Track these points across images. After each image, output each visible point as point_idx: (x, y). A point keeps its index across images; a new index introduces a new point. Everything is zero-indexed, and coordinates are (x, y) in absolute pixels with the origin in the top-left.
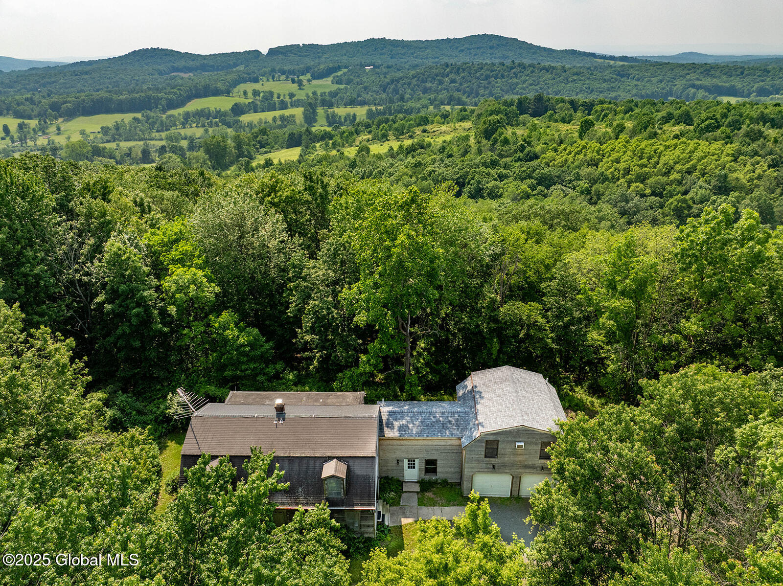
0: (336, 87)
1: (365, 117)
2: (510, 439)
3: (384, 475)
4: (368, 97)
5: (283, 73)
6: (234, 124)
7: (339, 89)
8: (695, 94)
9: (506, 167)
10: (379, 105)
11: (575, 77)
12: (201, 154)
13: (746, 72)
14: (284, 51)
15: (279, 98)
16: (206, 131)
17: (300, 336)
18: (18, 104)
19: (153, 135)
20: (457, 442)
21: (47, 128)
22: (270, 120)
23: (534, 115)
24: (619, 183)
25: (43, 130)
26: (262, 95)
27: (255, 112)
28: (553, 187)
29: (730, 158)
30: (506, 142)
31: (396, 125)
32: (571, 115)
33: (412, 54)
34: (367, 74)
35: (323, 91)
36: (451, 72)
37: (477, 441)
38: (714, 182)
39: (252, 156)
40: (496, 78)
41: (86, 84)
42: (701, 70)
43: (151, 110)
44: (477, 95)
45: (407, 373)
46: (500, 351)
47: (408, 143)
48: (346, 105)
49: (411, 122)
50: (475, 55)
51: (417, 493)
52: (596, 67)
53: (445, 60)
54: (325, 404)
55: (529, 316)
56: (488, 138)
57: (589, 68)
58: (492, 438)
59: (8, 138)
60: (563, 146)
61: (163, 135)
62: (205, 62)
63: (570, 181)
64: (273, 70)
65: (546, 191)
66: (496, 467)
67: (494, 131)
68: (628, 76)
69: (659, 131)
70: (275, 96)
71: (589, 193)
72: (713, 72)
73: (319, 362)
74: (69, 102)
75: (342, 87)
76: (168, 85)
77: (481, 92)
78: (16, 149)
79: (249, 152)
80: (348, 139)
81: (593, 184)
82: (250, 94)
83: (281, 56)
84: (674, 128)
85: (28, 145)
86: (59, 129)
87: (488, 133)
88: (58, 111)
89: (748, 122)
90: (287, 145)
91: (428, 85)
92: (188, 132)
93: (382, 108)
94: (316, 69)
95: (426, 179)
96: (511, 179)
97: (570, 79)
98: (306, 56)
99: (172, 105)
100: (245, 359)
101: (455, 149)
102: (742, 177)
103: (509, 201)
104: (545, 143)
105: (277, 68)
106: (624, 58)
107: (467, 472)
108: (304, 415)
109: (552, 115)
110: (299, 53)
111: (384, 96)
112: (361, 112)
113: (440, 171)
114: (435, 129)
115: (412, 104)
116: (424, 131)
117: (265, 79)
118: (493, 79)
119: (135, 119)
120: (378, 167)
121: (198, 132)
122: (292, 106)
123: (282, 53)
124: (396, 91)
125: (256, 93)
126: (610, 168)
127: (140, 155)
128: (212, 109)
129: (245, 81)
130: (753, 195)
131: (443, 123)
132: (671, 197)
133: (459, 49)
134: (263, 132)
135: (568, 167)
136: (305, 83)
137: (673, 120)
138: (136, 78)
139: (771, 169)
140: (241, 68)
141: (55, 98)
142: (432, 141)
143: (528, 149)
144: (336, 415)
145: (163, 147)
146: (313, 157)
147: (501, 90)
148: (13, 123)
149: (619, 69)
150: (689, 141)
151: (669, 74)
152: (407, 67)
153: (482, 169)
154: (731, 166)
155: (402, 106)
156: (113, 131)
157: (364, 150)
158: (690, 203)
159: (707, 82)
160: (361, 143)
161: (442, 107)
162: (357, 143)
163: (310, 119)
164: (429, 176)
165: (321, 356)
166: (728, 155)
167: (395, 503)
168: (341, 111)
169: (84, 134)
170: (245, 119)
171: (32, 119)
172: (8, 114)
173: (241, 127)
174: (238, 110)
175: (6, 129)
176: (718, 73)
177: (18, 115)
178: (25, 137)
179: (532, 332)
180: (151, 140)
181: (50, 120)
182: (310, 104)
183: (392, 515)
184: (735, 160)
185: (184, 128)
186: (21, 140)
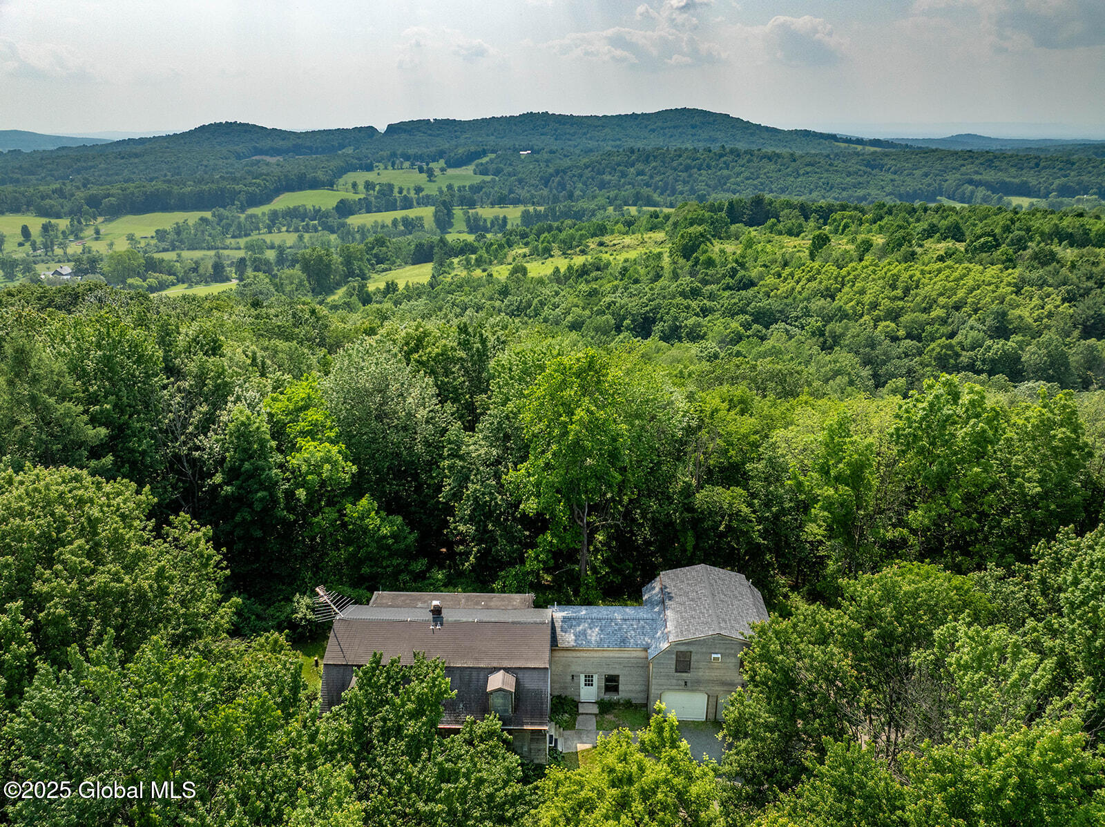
0: (479, 179)
1: (519, 221)
2: (704, 650)
3: (556, 693)
4: (523, 193)
5: (407, 158)
6: (339, 229)
7: (484, 182)
8: (972, 193)
9: (712, 297)
10: (539, 204)
11: (809, 169)
12: (297, 271)
13: (1042, 164)
14: (409, 128)
15: (400, 192)
16: (301, 238)
17: (452, 526)
18: (43, 198)
19: (228, 242)
20: (642, 654)
21: (82, 230)
22: (389, 222)
23: (750, 224)
24: (862, 321)
25: (76, 234)
26: (377, 188)
27: (369, 211)
28: (774, 326)
29: (1010, 289)
30: (710, 263)
31: (563, 236)
32: (800, 225)
33: (585, 134)
34: (523, 161)
35: (461, 183)
36: (638, 160)
37: (666, 652)
38: (989, 321)
39: (364, 274)
40: (699, 169)
41: (135, 170)
42: (981, 160)
43: (224, 207)
44: (673, 192)
45: (583, 572)
46: (696, 547)
47: (579, 260)
48: (493, 204)
49: (583, 232)
50: (671, 136)
51: (596, 715)
52: (837, 155)
53: (630, 143)
54: (488, 608)
55: (731, 505)
56: (687, 257)
57: (828, 156)
58: (683, 648)
59: (28, 245)
60: (788, 270)
61: (242, 242)
62: (300, 141)
63: (797, 318)
64: (394, 155)
65: (764, 331)
66: (689, 684)
67: (694, 248)
68: (881, 167)
69: (919, 250)
70: (396, 190)
71: (822, 334)
72: (998, 164)
73: (475, 558)
74: (112, 196)
75: (488, 178)
76: (249, 172)
77: (679, 187)
78: (38, 258)
79: (361, 270)
80: (497, 253)
81: (828, 322)
82: (361, 187)
83: (404, 136)
84: (939, 246)
85: (55, 253)
86: (97, 232)
87: (688, 250)
88: (97, 207)
89: (1038, 238)
90: (412, 259)
91: (607, 177)
92: (276, 238)
93: (542, 208)
94: (452, 155)
95: (604, 312)
96: (717, 315)
97: (801, 172)
98: (438, 135)
99: (254, 201)
100: (387, 553)
101: (642, 271)
102: (1028, 314)
103: (714, 344)
104: (765, 266)
105: (399, 152)
106: (876, 143)
107: (654, 691)
108: (464, 620)
109: (774, 225)
110: (429, 132)
111: (545, 192)
112: (513, 214)
113: (623, 302)
114: (615, 242)
115: (583, 204)
116: (601, 244)
117: (381, 166)
118: (696, 170)
119: (202, 219)
120: (539, 296)
121: (290, 239)
122: (418, 204)
123: (405, 131)
124: (562, 186)
125: (369, 186)
126: (851, 300)
127: (211, 271)
128: (309, 207)
129: (354, 169)
130: (1041, 340)
131: (627, 233)
132: (933, 340)
133: (649, 127)
134: (380, 242)
135: (794, 299)
136: (437, 172)
137: (938, 234)
138: (205, 163)
139: (1066, 304)
140: (349, 150)
141: (94, 190)
142: (611, 258)
143: (741, 273)
144: (502, 620)
145: (242, 260)
146: (449, 279)
147: (707, 185)
148: (35, 224)
149: (868, 157)
150: (957, 265)
151: (938, 166)
152: (578, 152)
153: (679, 300)
154: (1011, 299)
155: (570, 208)
156: (173, 236)
157: (520, 270)
158: (958, 349)
159: (989, 176)
160: (514, 259)
161: (626, 208)
162: (510, 259)
163: (444, 222)
164: (608, 308)
165: (479, 551)
166: (1009, 284)
167: (570, 726)
168: (487, 213)
169: (132, 239)
170: (354, 221)
171: (61, 218)
172: (28, 210)
173: (349, 233)
174: (345, 209)
175: (25, 232)
176: (1004, 165)
177: (42, 212)
178: (52, 243)
179: (734, 524)
180: (224, 249)
181: (86, 220)
182: (444, 203)
183: (566, 740)
184: (1017, 293)
185: (270, 232)
186: (46, 247)
